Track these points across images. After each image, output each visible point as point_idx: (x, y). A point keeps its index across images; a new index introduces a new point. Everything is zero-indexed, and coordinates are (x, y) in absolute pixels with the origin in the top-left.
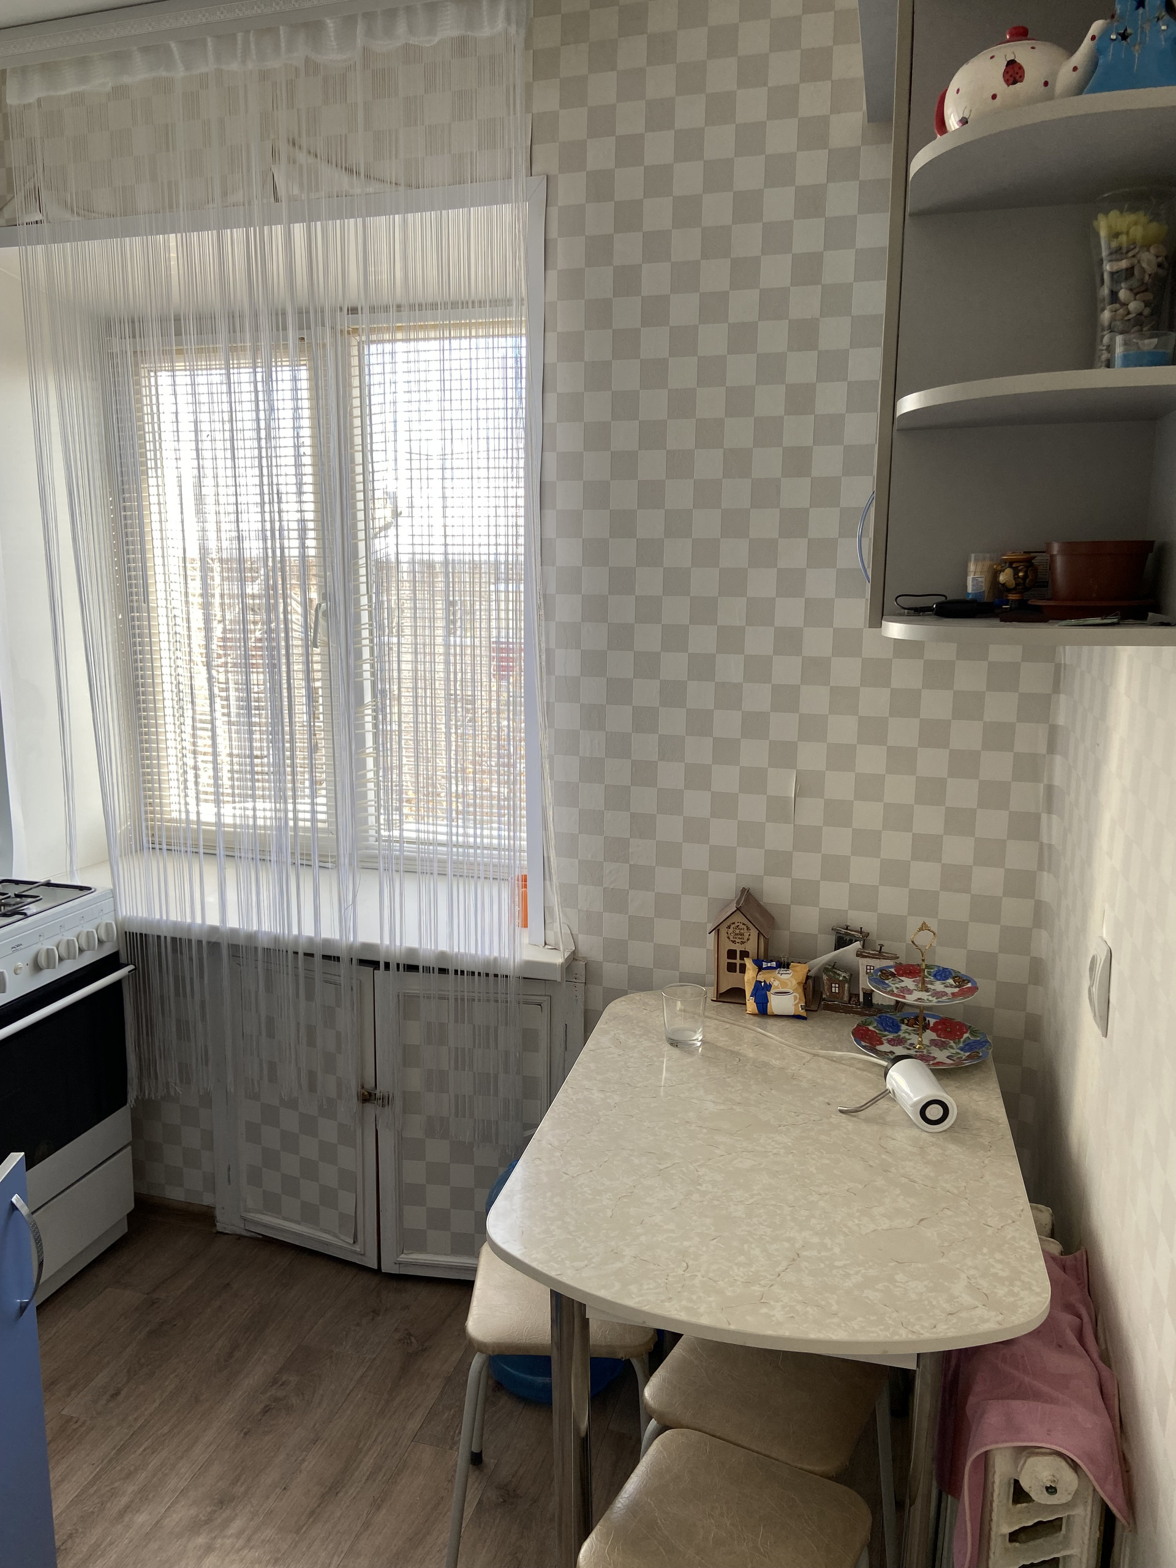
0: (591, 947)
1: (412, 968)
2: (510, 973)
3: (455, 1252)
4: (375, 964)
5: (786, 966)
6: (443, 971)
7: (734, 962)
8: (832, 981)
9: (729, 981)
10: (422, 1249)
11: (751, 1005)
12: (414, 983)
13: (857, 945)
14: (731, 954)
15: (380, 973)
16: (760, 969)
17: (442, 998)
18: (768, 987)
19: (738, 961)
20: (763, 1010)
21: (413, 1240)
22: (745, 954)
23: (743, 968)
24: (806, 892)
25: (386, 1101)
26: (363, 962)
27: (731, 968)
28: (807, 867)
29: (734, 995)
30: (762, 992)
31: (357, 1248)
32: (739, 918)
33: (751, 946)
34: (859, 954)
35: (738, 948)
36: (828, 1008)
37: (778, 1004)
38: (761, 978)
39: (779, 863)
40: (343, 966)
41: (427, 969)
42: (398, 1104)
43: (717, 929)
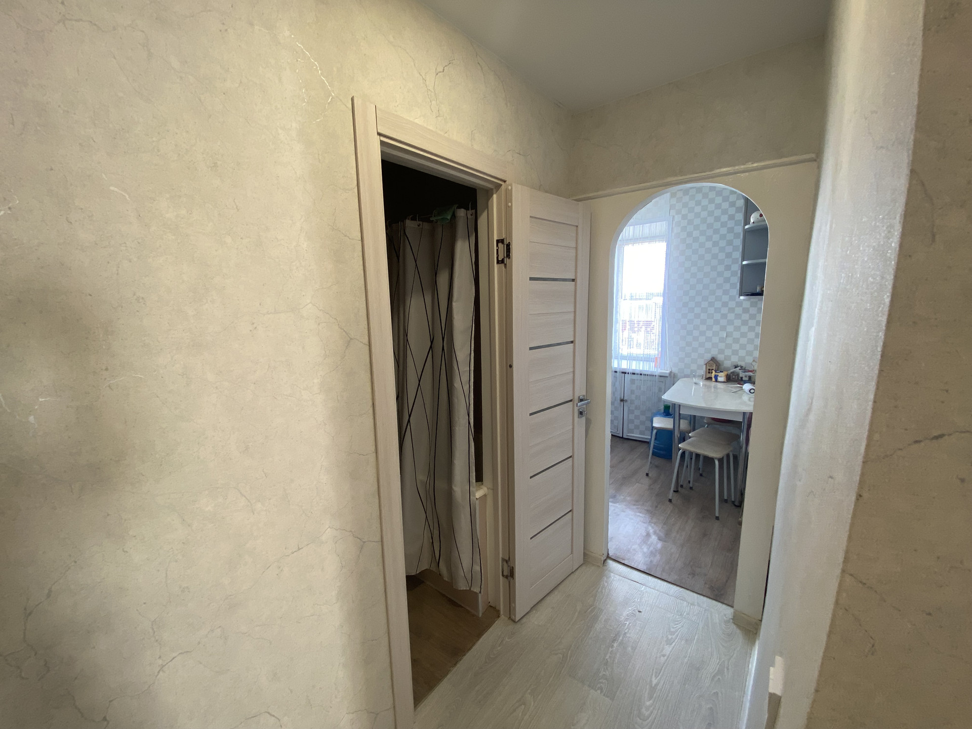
0: (675, 370)
1: (634, 374)
2: (657, 374)
3: (640, 434)
4: (626, 373)
5: (722, 372)
6: (641, 374)
7: (710, 371)
8: (733, 375)
9: (708, 376)
10: (633, 433)
11: (714, 379)
12: (634, 377)
13: (739, 368)
14: (709, 370)
15: (626, 375)
16: (716, 372)
17: (640, 380)
18: (718, 376)
19: (711, 371)
20: (716, 381)
21: (631, 431)
22: (712, 369)
23: (712, 373)
24: (728, 358)
25: (626, 401)
26: (623, 373)
27: (709, 373)
28: (728, 352)
29: (710, 379)
30: (716, 377)
31: (618, 432)
32: (711, 362)
33: (714, 368)
34: (740, 369)
35: (711, 368)
36: (732, 381)
37: (719, 379)
38: (716, 374)
39: (721, 351)
40: (618, 374)
41: (637, 374)
42: (629, 402)
43: (706, 364)
